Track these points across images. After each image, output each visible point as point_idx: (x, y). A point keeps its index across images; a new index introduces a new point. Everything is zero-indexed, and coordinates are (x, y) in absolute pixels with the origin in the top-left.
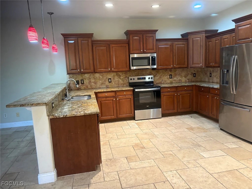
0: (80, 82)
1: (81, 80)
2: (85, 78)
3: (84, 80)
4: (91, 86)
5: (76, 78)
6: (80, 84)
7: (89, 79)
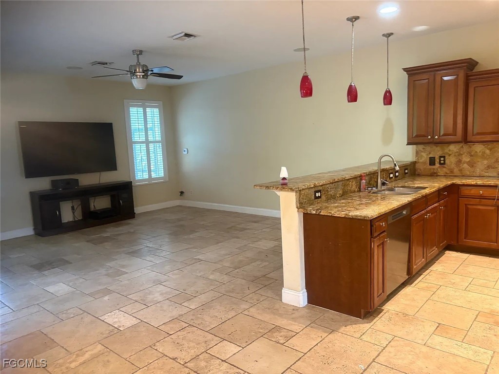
0: (438, 161)
1: (441, 157)
2: (451, 153)
3: (446, 158)
4: (461, 170)
5: (430, 153)
6: (437, 165)
7: (459, 155)
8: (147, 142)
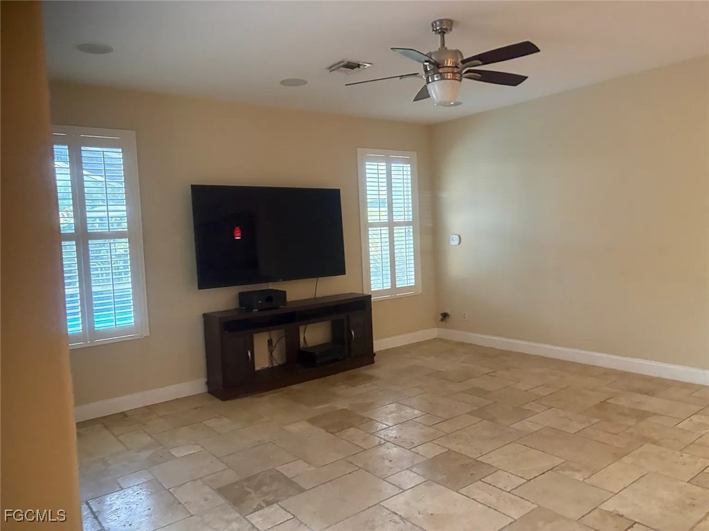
8: (391, 225)
